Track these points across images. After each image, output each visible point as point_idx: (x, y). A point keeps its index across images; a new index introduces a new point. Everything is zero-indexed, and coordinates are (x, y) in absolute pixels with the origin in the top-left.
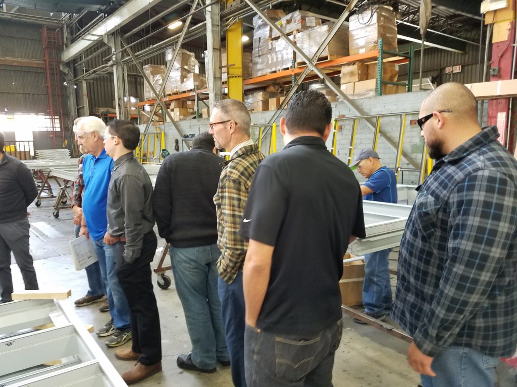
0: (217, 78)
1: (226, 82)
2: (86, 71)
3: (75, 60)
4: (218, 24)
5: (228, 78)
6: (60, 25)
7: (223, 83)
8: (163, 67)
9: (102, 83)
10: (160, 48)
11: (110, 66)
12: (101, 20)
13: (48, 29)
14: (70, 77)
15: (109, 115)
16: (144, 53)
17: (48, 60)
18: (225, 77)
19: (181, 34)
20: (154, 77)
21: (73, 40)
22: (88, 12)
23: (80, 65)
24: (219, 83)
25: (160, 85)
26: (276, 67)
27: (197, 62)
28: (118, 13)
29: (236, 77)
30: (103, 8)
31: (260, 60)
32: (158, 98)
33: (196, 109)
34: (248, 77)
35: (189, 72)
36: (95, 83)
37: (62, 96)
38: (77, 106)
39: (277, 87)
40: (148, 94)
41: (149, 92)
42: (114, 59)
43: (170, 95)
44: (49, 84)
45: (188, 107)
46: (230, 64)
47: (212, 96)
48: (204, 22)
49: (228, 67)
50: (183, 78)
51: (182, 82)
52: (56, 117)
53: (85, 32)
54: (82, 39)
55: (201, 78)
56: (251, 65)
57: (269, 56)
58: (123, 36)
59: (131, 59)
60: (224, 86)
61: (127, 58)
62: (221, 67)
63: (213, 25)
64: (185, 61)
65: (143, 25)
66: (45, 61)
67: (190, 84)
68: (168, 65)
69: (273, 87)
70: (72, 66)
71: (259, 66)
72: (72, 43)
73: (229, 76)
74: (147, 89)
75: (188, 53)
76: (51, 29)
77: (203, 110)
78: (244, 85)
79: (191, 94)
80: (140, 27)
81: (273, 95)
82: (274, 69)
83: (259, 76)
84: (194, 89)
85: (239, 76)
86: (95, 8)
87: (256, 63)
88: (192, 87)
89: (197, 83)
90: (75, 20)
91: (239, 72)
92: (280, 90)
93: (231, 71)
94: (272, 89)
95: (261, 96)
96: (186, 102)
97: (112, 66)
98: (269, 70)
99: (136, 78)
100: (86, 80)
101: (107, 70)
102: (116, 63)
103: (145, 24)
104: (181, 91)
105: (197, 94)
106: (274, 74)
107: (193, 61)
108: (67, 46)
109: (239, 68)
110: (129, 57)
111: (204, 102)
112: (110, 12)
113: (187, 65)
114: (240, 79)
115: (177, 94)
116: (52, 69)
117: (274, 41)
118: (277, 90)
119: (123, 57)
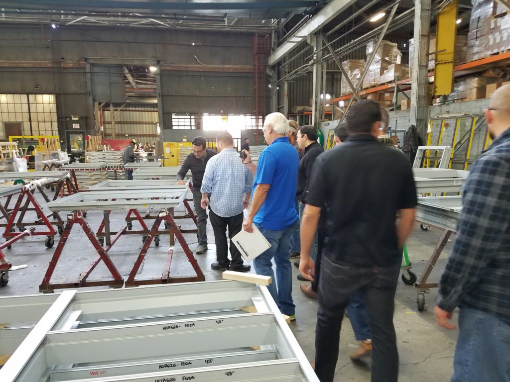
0: (423, 66)
1: (433, 70)
2: (289, 73)
3: (279, 63)
4: (428, 8)
5: (436, 65)
6: (269, 31)
7: (429, 71)
8: (362, 61)
9: (301, 83)
10: (361, 42)
11: (311, 65)
12: (306, 21)
13: (259, 36)
14: (274, 79)
15: (305, 113)
16: (345, 48)
17: (257, 65)
18: (432, 64)
19: (385, 24)
20: (352, 72)
21: (280, 44)
22: (295, 15)
23: (284, 67)
24: (424, 72)
25: (358, 79)
26: (499, 48)
27: (399, 52)
28: (322, 12)
29: (445, 63)
30: (309, 9)
31: (477, 43)
32: (355, 92)
33: (394, 101)
34: (461, 62)
35: (389, 63)
36: (295, 84)
37: (267, 97)
38: (278, 106)
39: (498, 71)
40: (344, 90)
41: (346, 87)
42: (315, 58)
43: (367, 88)
44: (256, 87)
45: (385, 99)
46: (439, 49)
47: (414, 86)
48: (412, 9)
49: (436, 53)
50: (383, 70)
51: (382, 73)
52: (260, 117)
53: (289, 36)
54: (288, 42)
55: (403, 68)
56: (464, 49)
57: (490, 37)
58: (325, 34)
59: (331, 56)
60: (429, 74)
61: (328, 56)
62: (428, 55)
63: (422, 10)
64: (386, 51)
65: (346, 21)
66: (255, 66)
67: (390, 75)
68: (368, 59)
69: (493, 71)
70: (276, 68)
71: (476, 50)
72: (278, 47)
73: (437, 63)
74: (344, 85)
75: (390, 43)
76: (261, 36)
77: (402, 101)
78: (454, 71)
79: (390, 86)
80: (342, 23)
81: (492, 80)
82: (495, 51)
83: (475, 61)
84: (394, 80)
85: (449, 62)
86: (302, 10)
87: (472, 46)
88: (392, 78)
89: (398, 74)
90: (282, 25)
91: (450, 57)
92: (502, 73)
93: (440, 57)
94: (491, 73)
95: (476, 82)
96: (384, 94)
97: (312, 65)
98: (489, 53)
99: (333, 75)
100: (287, 81)
101: (307, 70)
102: (317, 62)
103: (348, 19)
104: (379, 84)
105: (397, 85)
106: (495, 56)
107: (395, 52)
108: (274, 50)
109: (450, 53)
110: (329, 55)
111: (404, 94)
112: (314, 13)
113: (388, 56)
114: (451, 65)
115: (375, 86)
116: (260, 73)
117: (499, 19)
118: (498, 75)
119: (323, 55)
